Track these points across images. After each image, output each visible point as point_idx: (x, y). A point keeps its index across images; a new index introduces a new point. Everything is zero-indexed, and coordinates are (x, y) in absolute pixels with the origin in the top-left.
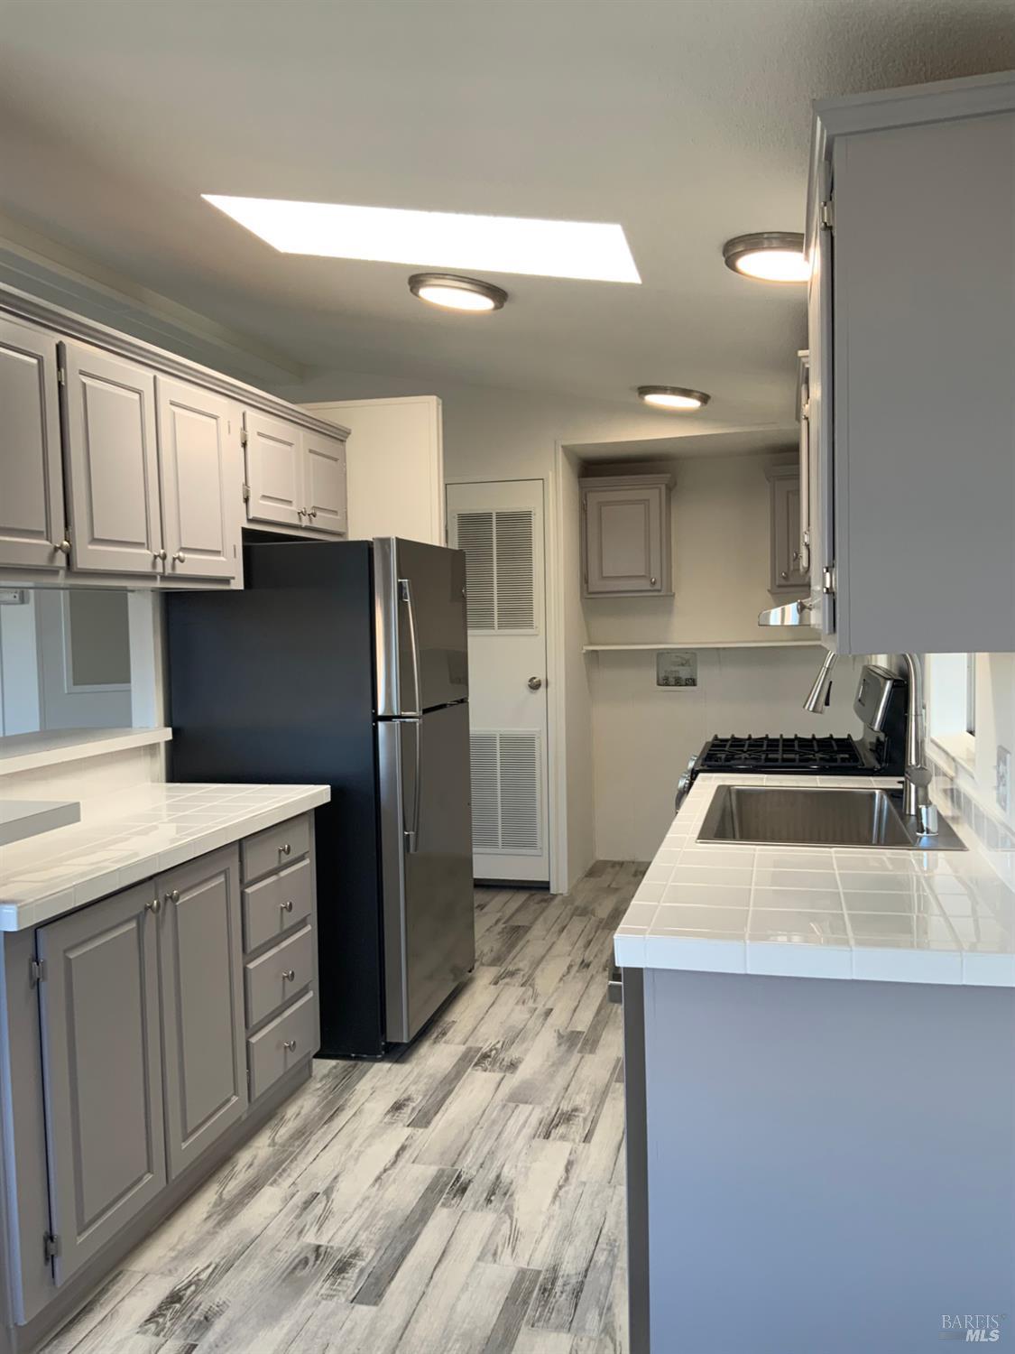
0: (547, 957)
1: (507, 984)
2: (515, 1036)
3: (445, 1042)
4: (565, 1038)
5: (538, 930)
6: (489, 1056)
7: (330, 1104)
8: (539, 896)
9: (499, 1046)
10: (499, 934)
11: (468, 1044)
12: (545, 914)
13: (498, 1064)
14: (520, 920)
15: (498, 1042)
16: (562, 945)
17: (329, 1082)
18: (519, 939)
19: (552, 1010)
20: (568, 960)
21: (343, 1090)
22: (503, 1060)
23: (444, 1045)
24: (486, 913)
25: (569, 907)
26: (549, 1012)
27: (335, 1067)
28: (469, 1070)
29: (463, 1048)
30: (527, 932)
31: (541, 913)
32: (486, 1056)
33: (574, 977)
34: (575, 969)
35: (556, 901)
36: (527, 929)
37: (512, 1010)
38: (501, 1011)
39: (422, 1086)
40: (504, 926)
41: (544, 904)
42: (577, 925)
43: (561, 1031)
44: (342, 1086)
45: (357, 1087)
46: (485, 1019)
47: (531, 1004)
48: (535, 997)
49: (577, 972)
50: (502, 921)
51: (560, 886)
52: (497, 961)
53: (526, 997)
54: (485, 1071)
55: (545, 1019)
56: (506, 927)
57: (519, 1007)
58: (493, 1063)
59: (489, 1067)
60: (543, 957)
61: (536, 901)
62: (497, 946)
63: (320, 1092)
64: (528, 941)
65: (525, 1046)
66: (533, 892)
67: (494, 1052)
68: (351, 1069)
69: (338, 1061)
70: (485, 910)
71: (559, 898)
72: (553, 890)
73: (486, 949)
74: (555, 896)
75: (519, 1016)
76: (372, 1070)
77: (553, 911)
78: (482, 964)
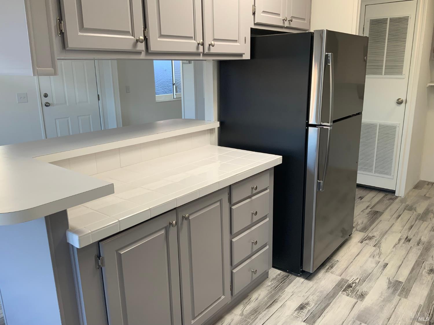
0: (389, 232)
1: (367, 244)
2: (366, 277)
3: (332, 273)
4: (392, 284)
5: (386, 216)
6: (351, 287)
7: (272, 296)
8: (389, 196)
9: (357, 281)
10: (367, 214)
11: (342, 277)
12: (391, 207)
13: (355, 293)
14: (378, 208)
15: (357, 279)
16: (398, 226)
17: (275, 283)
18: (377, 218)
19: (388, 264)
20: (399, 235)
21: (279, 290)
22: (358, 291)
23: (331, 274)
24: (363, 202)
25: (404, 204)
26: (386, 265)
27: (279, 275)
28: (340, 293)
29: (339, 278)
30: (381, 215)
31: (390, 205)
32: (350, 286)
33: (401, 246)
34: (403, 241)
35: (397, 200)
36: (381, 214)
37: (367, 260)
38: (361, 259)
39: (315, 297)
40: (370, 210)
41: (391, 201)
42: (406, 215)
43: (390, 279)
44: (280, 287)
45: (286, 290)
46: (353, 263)
47: (377, 258)
48: (380, 254)
49: (404, 243)
50: (370, 207)
51: (400, 192)
52: (364, 229)
53: (375, 253)
54: (348, 295)
55: (383, 270)
56: (371, 211)
57: (371, 259)
58: (352, 292)
59: (350, 294)
60: (387, 232)
61: (387, 199)
62: (365, 221)
63: (269, 288)
64: (381, 221)
65: (370, 284)
66: (387, 193)
67: (354, 285)
68: (286, 277)
69: (281, 272)
70: (362, 200)
71: (399, 198)
72: (396, 194)
73: (360, 222)
74: (397, 197)
75: (370, 265)
76: (294, 281)
77: (395, 205)
78: (357, 230)
